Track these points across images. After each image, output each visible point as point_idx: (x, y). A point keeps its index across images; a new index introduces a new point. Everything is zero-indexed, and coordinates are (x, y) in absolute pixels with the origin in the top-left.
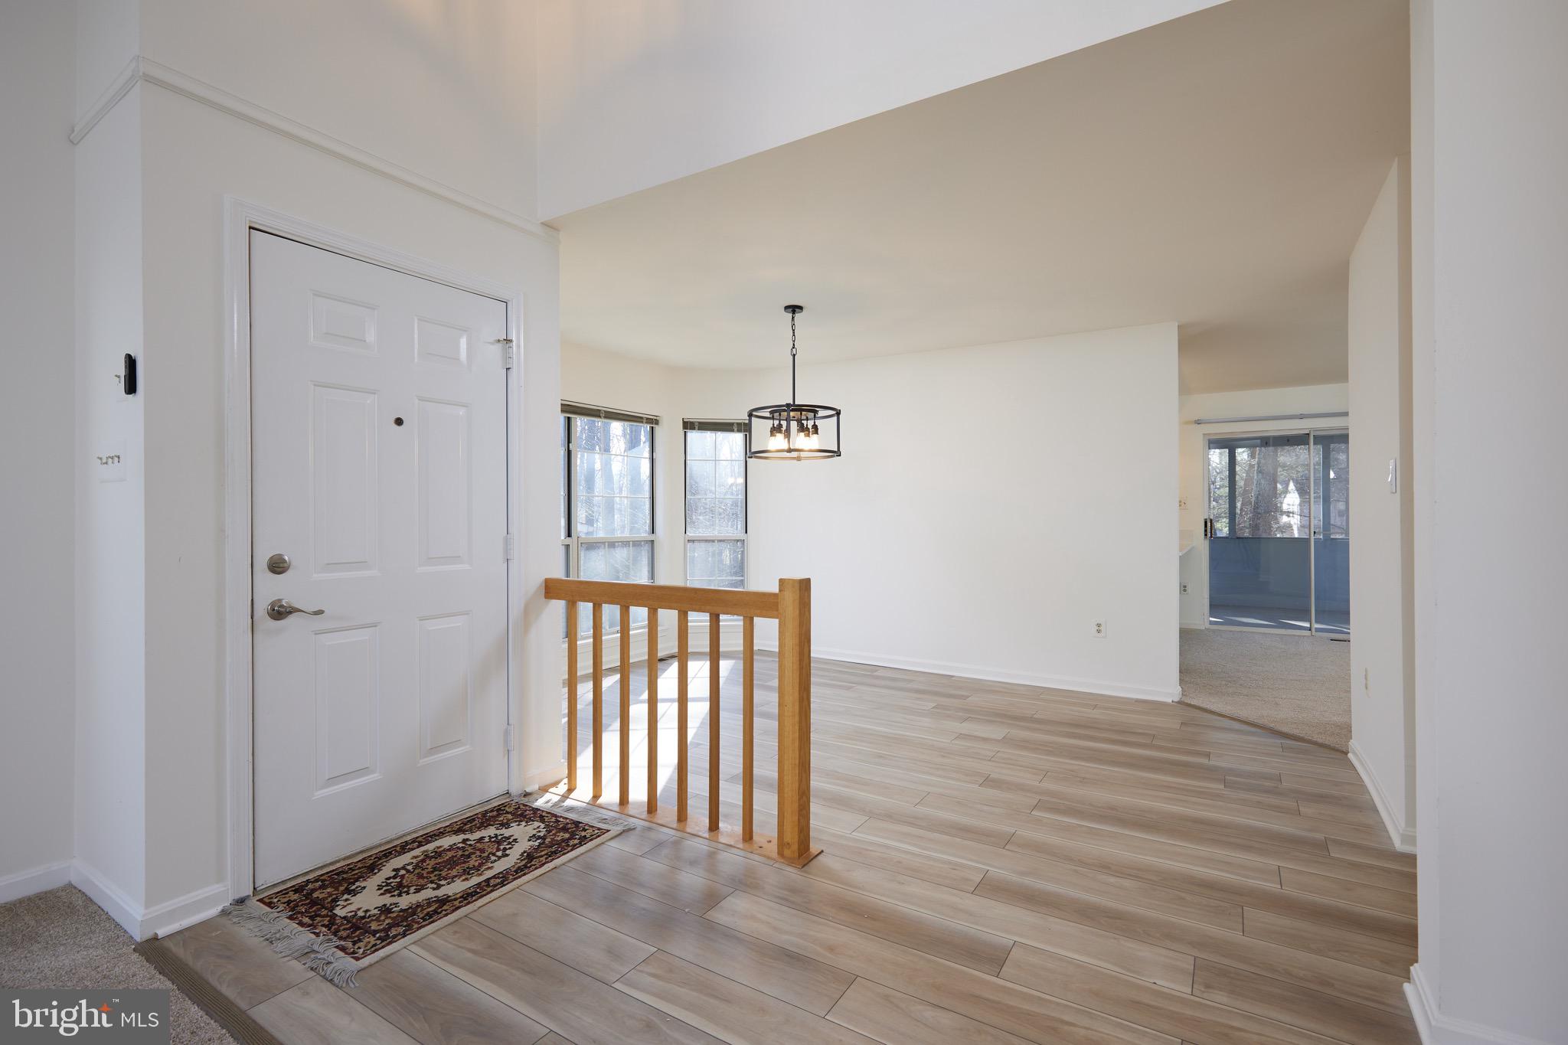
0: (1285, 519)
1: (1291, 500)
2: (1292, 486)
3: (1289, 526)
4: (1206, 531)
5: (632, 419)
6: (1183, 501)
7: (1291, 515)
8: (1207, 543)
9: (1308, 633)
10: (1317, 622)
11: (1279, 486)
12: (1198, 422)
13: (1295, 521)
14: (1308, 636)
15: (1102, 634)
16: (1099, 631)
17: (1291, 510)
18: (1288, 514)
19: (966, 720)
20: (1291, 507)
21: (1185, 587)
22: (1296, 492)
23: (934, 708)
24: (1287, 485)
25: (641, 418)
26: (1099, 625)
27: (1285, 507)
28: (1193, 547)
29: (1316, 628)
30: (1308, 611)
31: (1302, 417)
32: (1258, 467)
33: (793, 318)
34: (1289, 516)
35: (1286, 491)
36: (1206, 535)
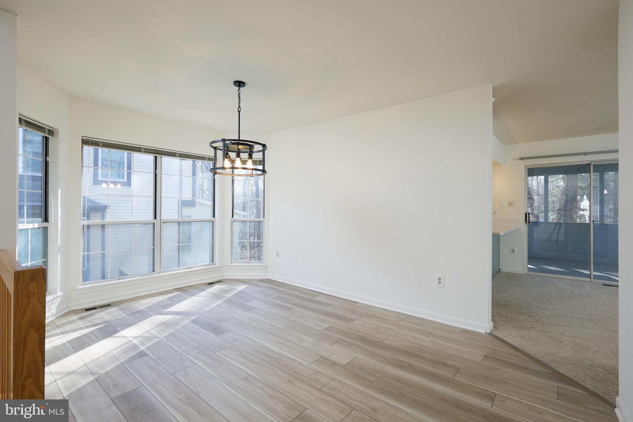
0: (582, 212)
1: (585, 204)
2: (585, 197)
3: (583, 216)
4: (526, 219)
5: (196, 158)
6: (512, 203)
7: (585, 211)
8: (527, 226)
9: (589, 279)
10: (595, 271)
11: (578, 197)
12: (522, 159)
13: (587, 213)
14: (589, 282)
15: (442, 284)
16: (440, 283)
17: (585, 208)
18: (583, 210)
19: (337, 342)
20: (585, 207)
21: (513, 250)
22: (587, 200)
23: (326, 329)
24: (583, 197)
25: (205, 158)
26: (440, 279)
27: (582, 207)
28: (518, 228)
29: (594, 275)
30: (589, 263)
31: (585, 154)
32: (566, 188)
33: (239, 89)
34: (583, 211)
35: (582, 199)
36: (526, 222)
